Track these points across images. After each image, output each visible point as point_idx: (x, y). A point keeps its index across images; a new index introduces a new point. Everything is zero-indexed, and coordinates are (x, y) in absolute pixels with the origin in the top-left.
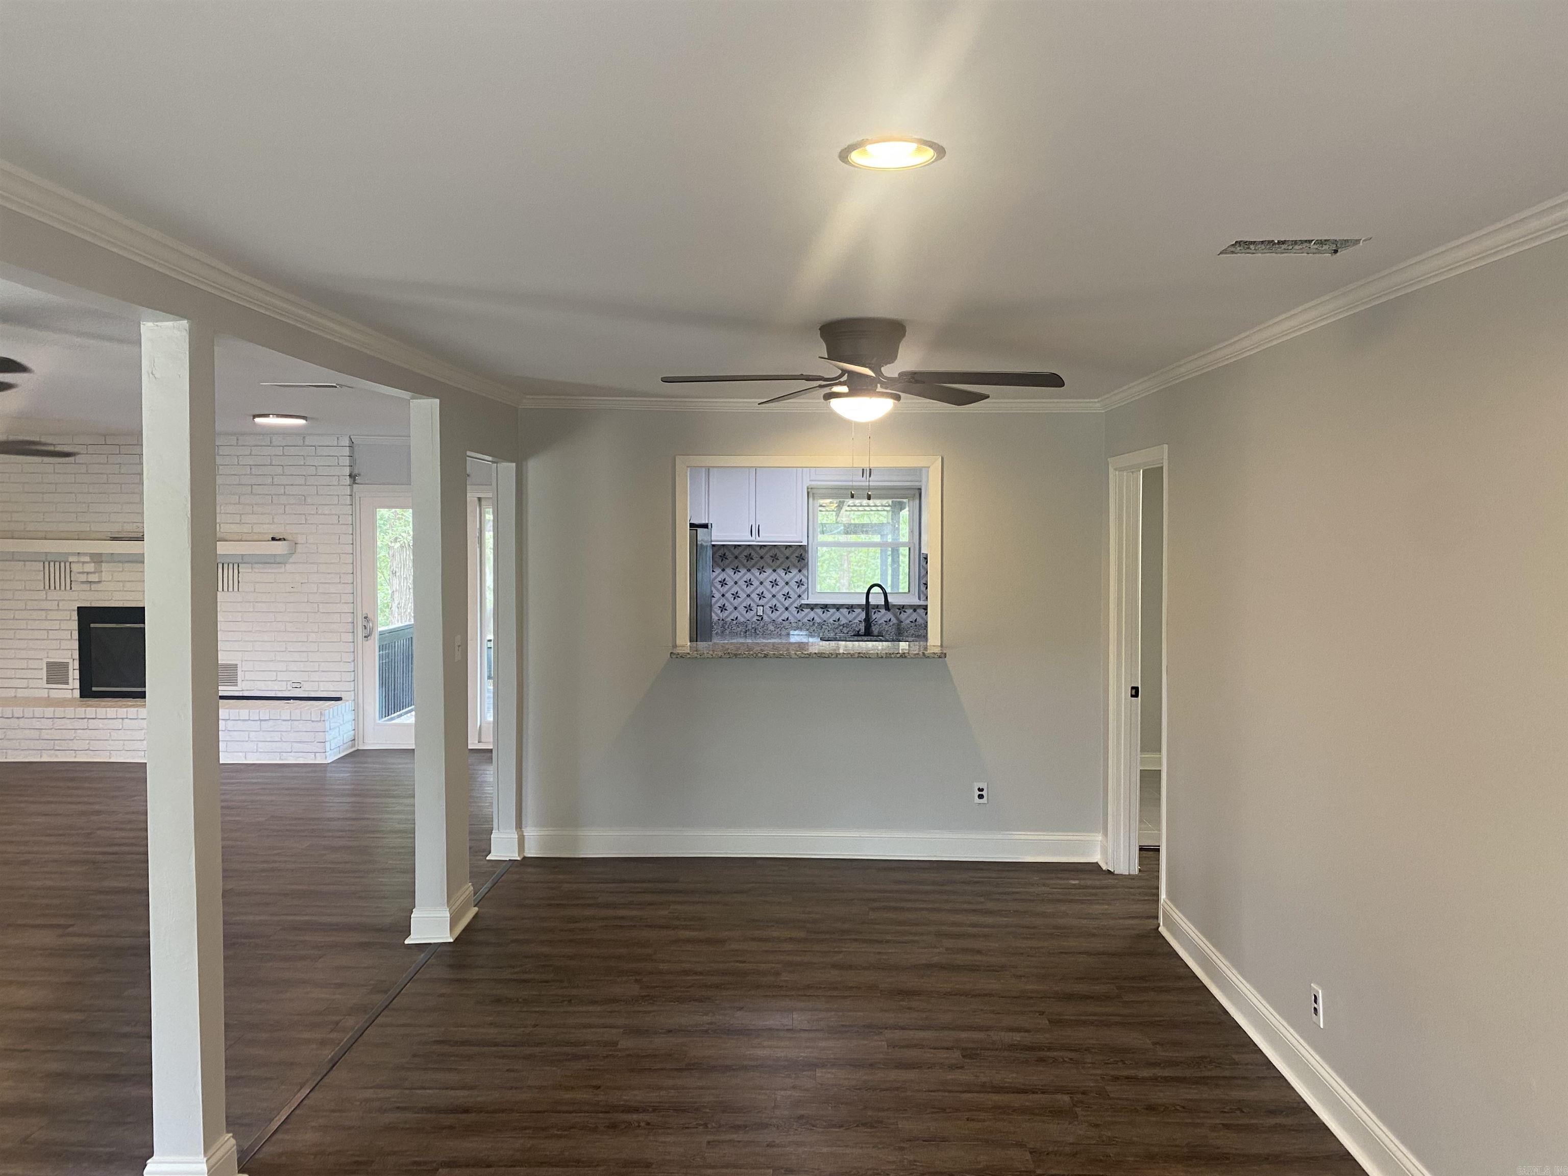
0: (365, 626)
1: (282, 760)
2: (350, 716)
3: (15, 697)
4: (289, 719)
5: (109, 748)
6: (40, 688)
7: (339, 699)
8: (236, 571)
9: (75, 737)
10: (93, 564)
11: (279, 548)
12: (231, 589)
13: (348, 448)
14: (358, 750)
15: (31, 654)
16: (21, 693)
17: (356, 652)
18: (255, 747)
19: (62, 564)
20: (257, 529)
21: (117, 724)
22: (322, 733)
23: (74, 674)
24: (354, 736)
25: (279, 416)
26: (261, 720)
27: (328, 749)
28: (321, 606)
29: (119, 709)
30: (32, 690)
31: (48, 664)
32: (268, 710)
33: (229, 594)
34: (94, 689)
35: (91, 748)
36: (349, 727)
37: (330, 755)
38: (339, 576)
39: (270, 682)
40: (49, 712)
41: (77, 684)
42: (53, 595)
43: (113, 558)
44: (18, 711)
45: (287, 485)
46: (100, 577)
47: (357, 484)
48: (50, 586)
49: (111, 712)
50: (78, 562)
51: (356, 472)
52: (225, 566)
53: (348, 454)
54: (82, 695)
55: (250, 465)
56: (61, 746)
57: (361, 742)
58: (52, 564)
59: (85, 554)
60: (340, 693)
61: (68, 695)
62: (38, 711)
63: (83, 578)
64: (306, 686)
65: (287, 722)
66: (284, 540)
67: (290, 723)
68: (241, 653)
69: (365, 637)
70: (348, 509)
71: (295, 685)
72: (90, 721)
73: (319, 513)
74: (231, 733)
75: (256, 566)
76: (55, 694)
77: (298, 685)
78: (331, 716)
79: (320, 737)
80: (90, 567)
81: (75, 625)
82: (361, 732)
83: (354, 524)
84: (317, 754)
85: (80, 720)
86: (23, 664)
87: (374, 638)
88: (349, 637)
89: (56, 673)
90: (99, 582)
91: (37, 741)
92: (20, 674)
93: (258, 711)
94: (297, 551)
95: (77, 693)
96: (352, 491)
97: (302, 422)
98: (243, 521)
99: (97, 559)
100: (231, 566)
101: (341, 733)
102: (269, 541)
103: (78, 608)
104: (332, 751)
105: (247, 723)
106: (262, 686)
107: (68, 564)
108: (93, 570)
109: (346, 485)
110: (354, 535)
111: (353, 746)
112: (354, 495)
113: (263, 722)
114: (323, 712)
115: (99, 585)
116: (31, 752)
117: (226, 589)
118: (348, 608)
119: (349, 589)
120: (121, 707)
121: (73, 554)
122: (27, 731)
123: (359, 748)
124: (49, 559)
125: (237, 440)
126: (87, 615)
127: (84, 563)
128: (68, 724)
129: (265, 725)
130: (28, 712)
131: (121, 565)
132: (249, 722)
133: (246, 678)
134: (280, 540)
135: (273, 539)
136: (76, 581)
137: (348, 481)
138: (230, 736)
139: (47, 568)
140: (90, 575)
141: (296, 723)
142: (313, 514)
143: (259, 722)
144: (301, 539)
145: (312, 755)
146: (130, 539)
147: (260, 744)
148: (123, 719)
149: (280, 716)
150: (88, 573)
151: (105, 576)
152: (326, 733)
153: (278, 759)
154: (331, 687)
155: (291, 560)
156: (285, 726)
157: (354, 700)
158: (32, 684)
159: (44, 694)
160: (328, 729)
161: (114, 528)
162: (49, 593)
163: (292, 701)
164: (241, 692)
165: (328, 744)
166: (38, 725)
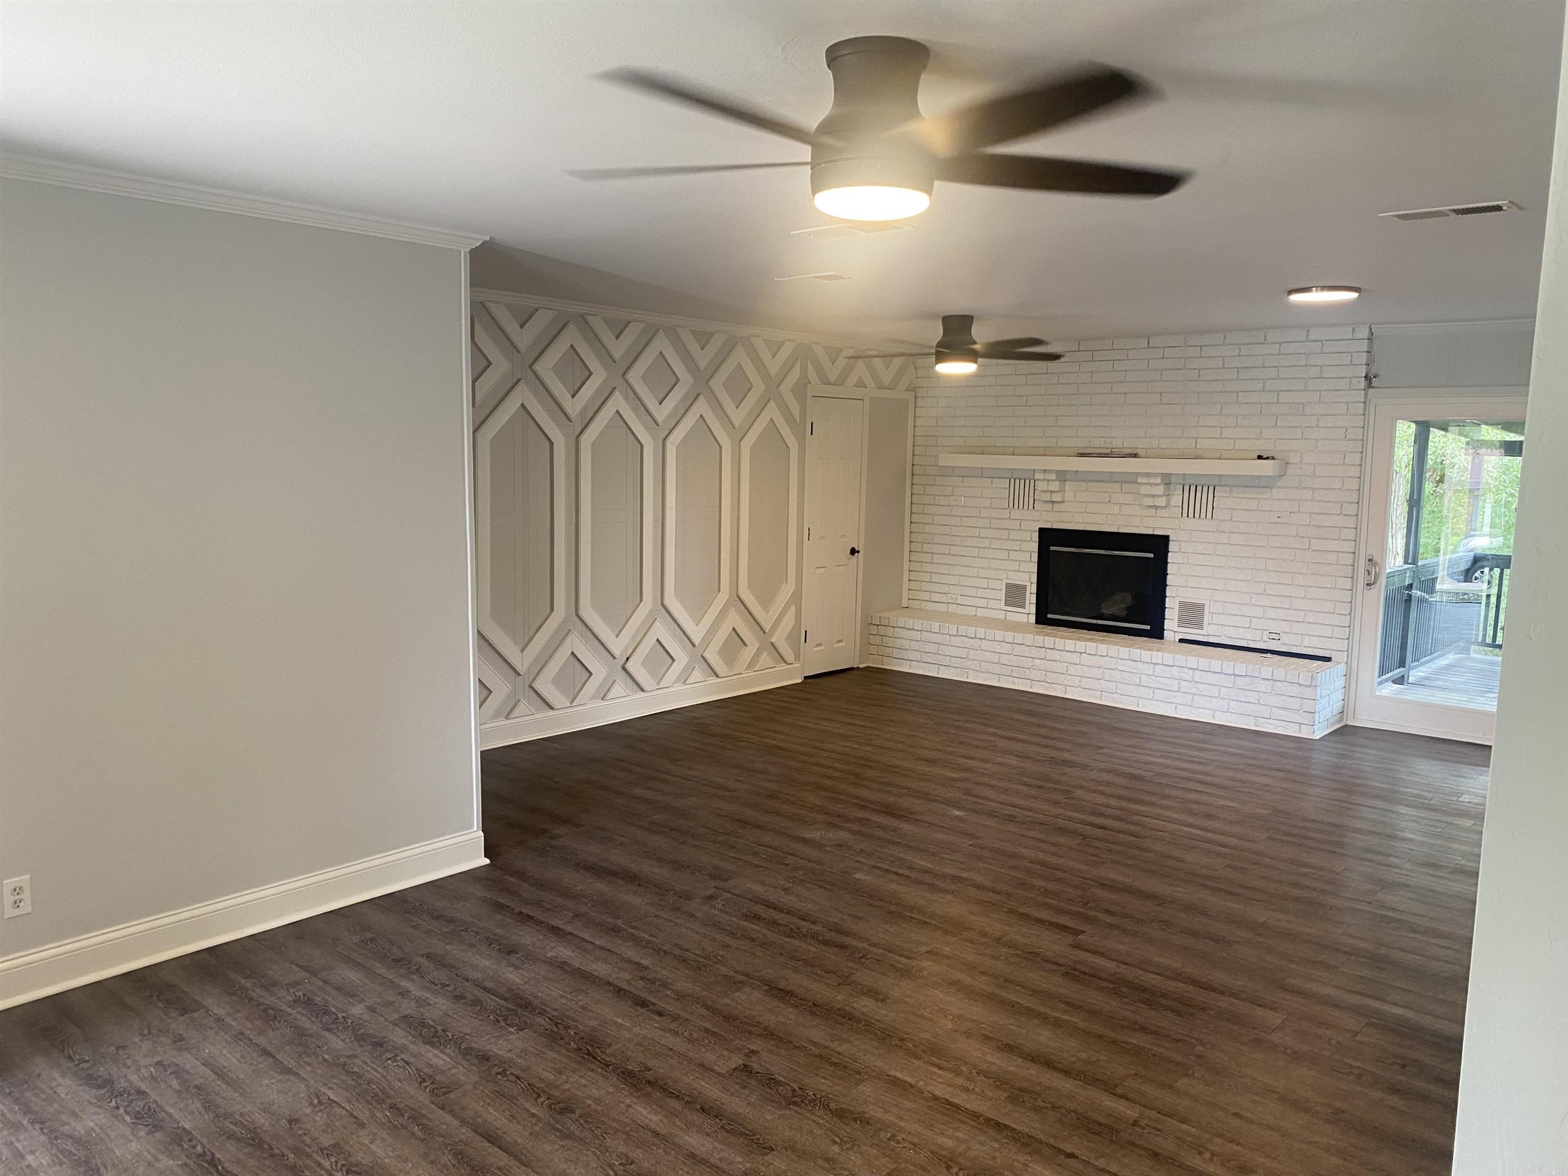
0: (1368, 570)
1: (1258, 726)
2: (1341, 683)
3: (976, 615)
4: (1270, 678)
5: (1066, 682)
6: (998, 609)
7: (1328, 659)
8: (1211, 495)
9: (1032, 666)
10: (1058, 483)
11: (1267, 468)
12: (1203, 516)
13: (1366, 341)
14: (1346, 725)
15: (992, 574)
16: (981, 613)
17: (1353, 603)
18: (1226, 706)
19: (1027, 482)
20: (1240, 445)
21: (1075, 658)
22: (1312, 701)
23: (1031, 599)
24: (1343, 707)
25: (1324, 288)
26: (1235, 675)
27: (1317, 722)
28: (1313, 542)
29: (1078, 642)
30: (990, 610)
31: (1008, 586)
32: (1245, 665)
33: (1200, 521)
34: (1049, 616)
35: (1047, 680)
36: (1338, 696)
37: (1318, 729)
38: (1340, 505)
39: (1242, 630)
40: (1009, 636)
41: (1033, 609)
42: (1016, 514)
43: (1078, 476)
44: (981, 632)
45: (1282, 391)
46: (1063, 497)
47: (1374, 387)
48: (1014, 504)
49: (1070, 644)
50: (1044, 480)
51: (1373, 372)
52: (1199, 488)
53: (1366, 349)
54: (1038, 622)
55: (1238, 368)
56: (1019, 674)
57: (1350, 716)
58: (1017, 481)
59: (1051, 471)
60: (1329, 651)
61: (1023, 619)
62: (999, 635)
63: (1047, 497)
64: (1285, 638)
65: (1268, 682)
66: (1273, 458)
67: (1271, 682)
68: (1210, 591)
69: (1368, 585)
70: (1359, 421)
71: (1273, 636)
72: (1047, 650)
73: (1320, 425)
74: (1199, 685)
75: (1235, 489)
76: (1012, 617)
77: (1275, 636)
78: (1323, 682)
79: (1308, 706)
80: (1055, 486)
81: (1035, 546)
82: (1351, 705)
83: (1365, 439)
84: (1303, 726)
85: (1038, 649)
86: (984, 583)
87: (1380, 586)
88: (1348, 583)
89: (1014, 595)
90: (1062, 502)
91: (996, 665)
92: (981, 593)
93: (1232, 663)
94: (1288, 473)
95: (1033, 619)
96: (1366, 395)
97: (1353, 295)
98: (1224, 436)
99: (1062, 476)
100: (1205, 488)
101: (1331, 703)
102: (1254, 459)
103: (1040, 529)
104: (1321, 725)
105: (1217, 675)
106: (1231, 632)
107: (1032, 482)
108: (1057, 489)
109: (1359, 390)
110: (1364, 454)
111: (1341, 720)
112: (1368, 401)
113: (1238, 678)
114: (1315, 675)
115: (1060, 505)
116: (989, 675)
117: (1197, 515)
118: (1348, 547)
119: (1352, 522)
120: (1078, 639)
121: (1040, 471)
122: (987, 654)
123: (1349, 723)
124: (1015, 476)
125: (1225, 338)
126: (1047, 537)
127: (1049, 481)
128: (1027, 651)
129: (1240, 682)
130: (990, 634)
131: (1084, 484)
132: (1221, 675)
133: (1214, 622)
134: (1267, 458)
135: (1260, 457)
136: (1039, 500)
137: (1363, 383)
138: (1197, 688)
139: (1012, 487)
140: (1053, 494)
141: (1280, 684)
142: (1313, 427)
143: (1233, 677)
144: (1294, 459)
145: (1297, 726)
146: (1099, 455)
147: (1233, 704)
148: (1081, 653)
149: (1260, 673)
150: (1051, 492)
151: (1069, 496)
152: (1317, 702)
153: (1253, 724)
154: (1316, 642)
155: (1279, 484)
156: (1264, 686)
157: (1347, 663)
158: (992, 604)
159: (1001, 616)
160: (1318, 698)
161: (1081, 444)
162: (1012, 512)
163: (1269, 655)
164: (1206, 637)
165: (1317, 715)
166: (997, 647)
